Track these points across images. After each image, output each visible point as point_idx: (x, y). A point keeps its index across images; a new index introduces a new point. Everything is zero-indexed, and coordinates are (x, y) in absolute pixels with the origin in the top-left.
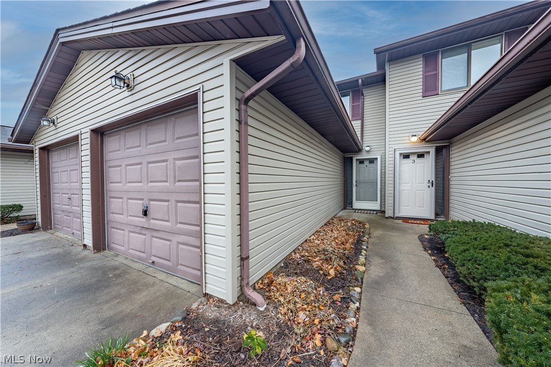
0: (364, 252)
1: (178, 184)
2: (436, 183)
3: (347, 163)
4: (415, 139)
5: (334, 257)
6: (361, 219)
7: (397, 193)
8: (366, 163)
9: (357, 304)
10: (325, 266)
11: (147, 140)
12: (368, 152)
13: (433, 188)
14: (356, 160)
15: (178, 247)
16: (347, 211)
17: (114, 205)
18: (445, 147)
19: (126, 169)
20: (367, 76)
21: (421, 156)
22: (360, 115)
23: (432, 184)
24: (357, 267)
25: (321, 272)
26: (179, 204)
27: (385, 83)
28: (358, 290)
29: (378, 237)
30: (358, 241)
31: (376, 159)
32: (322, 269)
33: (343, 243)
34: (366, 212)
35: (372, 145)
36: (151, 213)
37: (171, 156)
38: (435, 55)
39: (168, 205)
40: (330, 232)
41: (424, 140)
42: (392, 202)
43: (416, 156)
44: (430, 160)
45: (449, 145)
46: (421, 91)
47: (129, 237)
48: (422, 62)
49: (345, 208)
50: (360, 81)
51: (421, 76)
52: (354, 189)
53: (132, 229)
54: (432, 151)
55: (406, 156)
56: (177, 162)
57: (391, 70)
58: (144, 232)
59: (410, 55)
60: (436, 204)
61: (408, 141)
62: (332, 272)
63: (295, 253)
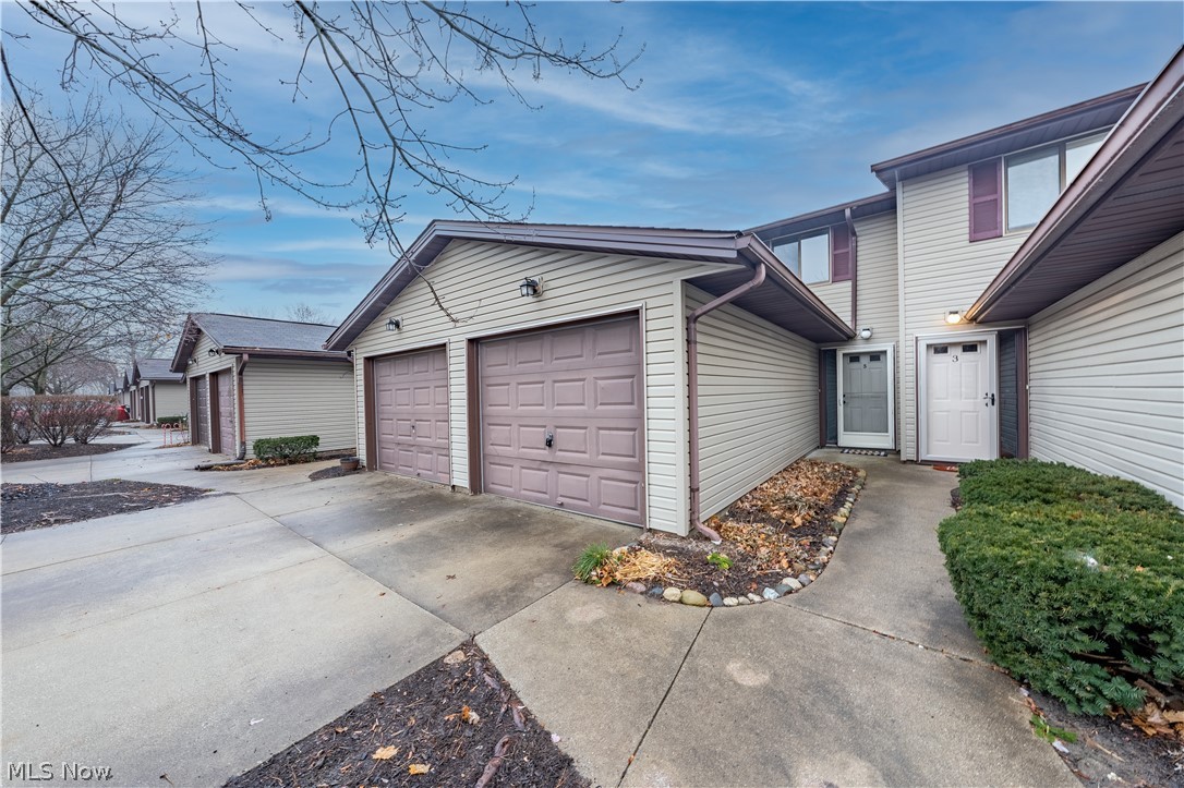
0: (848, 505)
1: (599, 407)
2: (1000, 398)
3: (825, 363)
4: (955, 319)
5: (800, 505)
6: (851, 464)
7: (922, 417)
8: (865, 360)
9: (831, 548)
10: (788, 515)
11: (552, 354)
12: (867, 340)
13: (995, 408)
14: (844, 355)
15: (599, 483)
16: (826, 450)
17: (494, 435)
18: (1018, 330)
19: (517, 388)
20: (860, 203)
21: (970, 347)
22: (850, 271)
23: (993, 400)
24: (834, 517)
25: (784, 521)
26: (601, 432)
27: (896, 212)
28: (835, 538)
29: (879, 490)
30: (840, 492)
31: (885, 352)
32: (784, 518)
33: (815, 494)
34: (864, 452)
35: (874, 326)
36: (557, 443)
37: (590, 375)
38: (994, 166)
39: (585, 434)
40: (794, 480)
41: (973, 319)
42: (914, 433)
43: (960, 349)
44: (988, 355)
45: (1025, 329)
46: (967, 230)
47: (520, 474)
48: (967, 179)
49: (822, 446)
50: (848, 212)
51: (967, 205)
52: (841, 409)
53: (525, 464)
54: (992, 341)
55: (942, 349)
56: (599, 382)
57: (906, 195)
58: (544, 467)
59: (941, 169)
60: (1001, 435)
61: (943, 322)
62: (799, 521)
63: (742, 502)
